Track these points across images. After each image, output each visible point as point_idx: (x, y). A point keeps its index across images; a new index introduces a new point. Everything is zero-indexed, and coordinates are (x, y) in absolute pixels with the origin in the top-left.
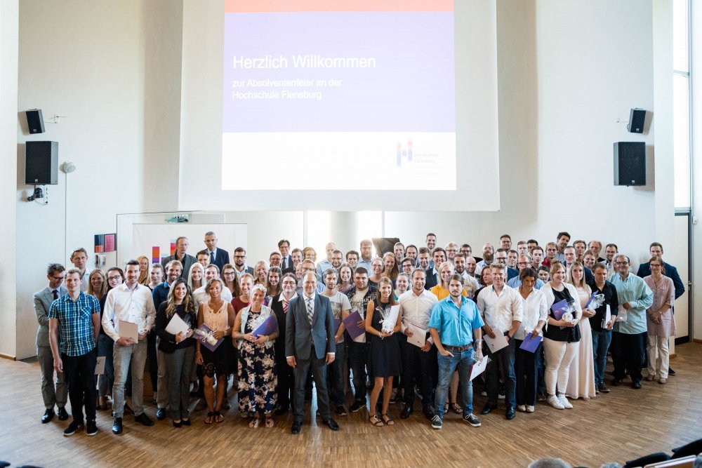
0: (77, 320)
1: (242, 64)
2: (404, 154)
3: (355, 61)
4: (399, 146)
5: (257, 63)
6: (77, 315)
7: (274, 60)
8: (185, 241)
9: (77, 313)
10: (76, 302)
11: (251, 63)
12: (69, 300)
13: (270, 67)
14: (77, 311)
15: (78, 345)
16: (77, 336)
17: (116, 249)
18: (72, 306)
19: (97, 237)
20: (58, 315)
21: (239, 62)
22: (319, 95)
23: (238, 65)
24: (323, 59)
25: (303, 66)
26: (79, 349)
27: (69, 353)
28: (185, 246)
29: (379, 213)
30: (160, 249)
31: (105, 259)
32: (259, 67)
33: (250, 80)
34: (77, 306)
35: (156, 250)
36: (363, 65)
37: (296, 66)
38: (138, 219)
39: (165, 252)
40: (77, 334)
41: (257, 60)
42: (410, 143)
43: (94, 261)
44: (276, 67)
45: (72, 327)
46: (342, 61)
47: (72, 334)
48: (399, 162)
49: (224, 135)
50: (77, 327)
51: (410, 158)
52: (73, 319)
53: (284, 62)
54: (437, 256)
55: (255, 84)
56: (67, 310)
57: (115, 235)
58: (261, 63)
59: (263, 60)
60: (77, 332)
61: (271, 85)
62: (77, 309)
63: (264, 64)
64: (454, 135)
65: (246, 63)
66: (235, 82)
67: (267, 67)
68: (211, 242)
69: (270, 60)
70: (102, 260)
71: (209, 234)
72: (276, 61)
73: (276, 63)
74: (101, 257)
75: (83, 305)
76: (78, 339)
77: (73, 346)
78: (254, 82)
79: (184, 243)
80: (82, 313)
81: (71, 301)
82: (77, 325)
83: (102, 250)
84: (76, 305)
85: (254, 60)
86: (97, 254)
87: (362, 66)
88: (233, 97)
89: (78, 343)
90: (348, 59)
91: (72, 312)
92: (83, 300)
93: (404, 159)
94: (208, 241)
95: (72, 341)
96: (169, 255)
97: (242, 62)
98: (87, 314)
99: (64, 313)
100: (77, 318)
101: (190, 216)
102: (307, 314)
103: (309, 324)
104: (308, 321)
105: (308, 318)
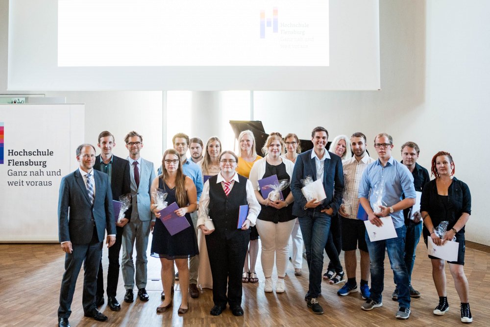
2: (269, 24)
29: (247, 93)
42: (275, 12)
48: (263, 35)
51: (276, 29)
54: (318, 137)
93: (269, 30)
101: (27, 99)
102: (87, 192)
103: (90, 203)
104: (88, 199)
105: (88, 196)
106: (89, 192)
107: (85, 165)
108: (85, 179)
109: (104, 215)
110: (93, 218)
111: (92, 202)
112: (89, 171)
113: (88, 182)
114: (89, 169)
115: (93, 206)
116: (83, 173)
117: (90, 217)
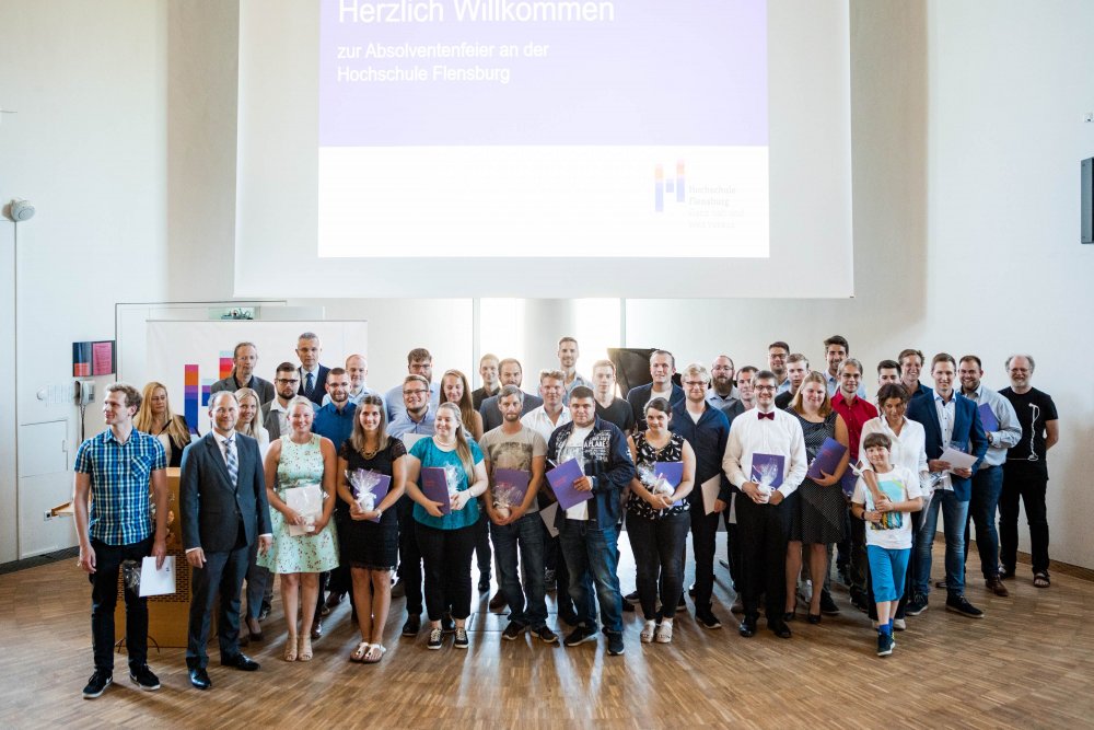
0: (125, 478)
1: (355, 15)
2: (670, 188)
3: (574, 7)
4: (659, 172)
5: (385, 12)
6: (125, 470)
7: (417, 7)
8: (253, 352)
9: (125, 466)
10: (125, 446)
11: (373, 12)
12: (111, 441)
13: (410, 19)
14: (125, 463)
15: (126, 525)
16: (125, 509)
17: (114, 370)
18: (116, 452)
19: (76, 346)
20: (90, 466)
21: (349, 9)
22: (505, 74)
23: (348, 15)
24: (512, 4)
25: (473, 16)
26: (127, 533)
27: (108, 538)
28: (250, 361)
29: (616, 302)
30: (200, 368)
31: (93, 388)
32: (388, 19)
33: (371, 45)
34: (125, 453)
35: (192, 371)
36: (590, 15)
37: (460, 17)
38: (156, 314)
39: (209, 375)
40: (125, 504)
41: (383, 5)
42: (680, 167)
43: (73, 392)
44: (422, 20)
45: (116, 491)
46: (549, 8)
47: (116, 503)
48: (659, 205)
49: (323, 151)
50: (125, 492)
51: (681, 196)
52: (118, 478)
53: (437, 9)
55: (382, 52)
56: (107, 458)
57: (114, 343)
58: (392, 13)
59: (396, 6)
60: (125, 501)
61: (413, 55)
62: (125, 458)
63: (398, 14)
64: (764, 151)
65: (362, 12)
66: (344, 49)
67: (403, 19)
68: (311, 353)
69: (410, 5)
70: (87, 392)
71: (307, 337)
72: (421, 9)
73: (422, 12)
74: (86, 385)
75: (137, 452)
76: (126, 513)
77: (117, 527)
78: (379, 48)
79: (249, 355)
80: (133, 466)
81: (115, 443)
82: (125, 488)
83: (88, 372)
84: (125, 451)
85: (380, 7)
86: (77, 379)
87: (586, 18)
88: (339, 79)
89: (125, 521)
90: (561, 5)
91: (116, 464)
92: (136, 443)
93: (670, 198)
94: (305, 350)
95: (116, 517)
96: (218, 379)
97: (355, 9)
98: (144, 468)
99: (101, 465)
100: (125, 475)
101: (257, 309)
102: (226, 469)
103: (231, 484)
104: (229, 479)
105: (228, 474)
106: (229, 467)
107: (219, 425)
108: (222, 447)
109: (253, 502)
110: (238, 508)
111: (235, 483)
112: (229, 434)
113: (228, 451)
114: (228, 430)
115: (236, 491)
116: (219, 438)
117: (234, 507)
